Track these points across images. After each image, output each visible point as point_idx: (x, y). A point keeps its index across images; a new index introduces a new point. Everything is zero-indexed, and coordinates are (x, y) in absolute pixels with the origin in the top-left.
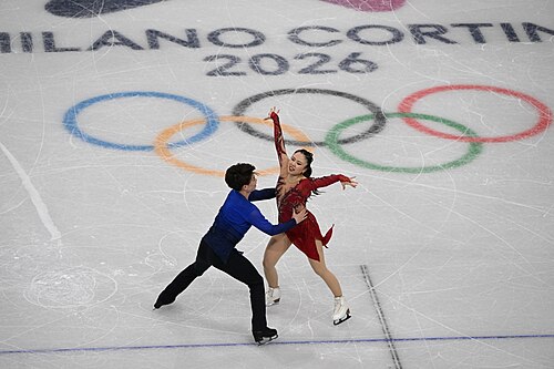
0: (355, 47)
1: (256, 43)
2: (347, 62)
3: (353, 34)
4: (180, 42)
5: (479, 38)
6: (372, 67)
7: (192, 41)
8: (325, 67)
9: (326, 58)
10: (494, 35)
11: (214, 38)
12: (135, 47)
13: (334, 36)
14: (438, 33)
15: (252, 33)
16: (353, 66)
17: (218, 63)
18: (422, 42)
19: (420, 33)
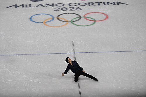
0: (79, 6)
1: (63, 6)
2: (77, 8)
3: (79, 4)
4: (51, 6)
5: (99, 5)
6: (81, 9)
7: (53, 5)
8: (73, 9)
9: (74, 8)
10: (102, 4)
11: (56, 5)
12: (43, 6)
13: (76, 4)
14: (93, 4)
15: (63, 4)
16: (78, 9)
17: (56, 9)
18: (90, 5)
19: (89, 4)
